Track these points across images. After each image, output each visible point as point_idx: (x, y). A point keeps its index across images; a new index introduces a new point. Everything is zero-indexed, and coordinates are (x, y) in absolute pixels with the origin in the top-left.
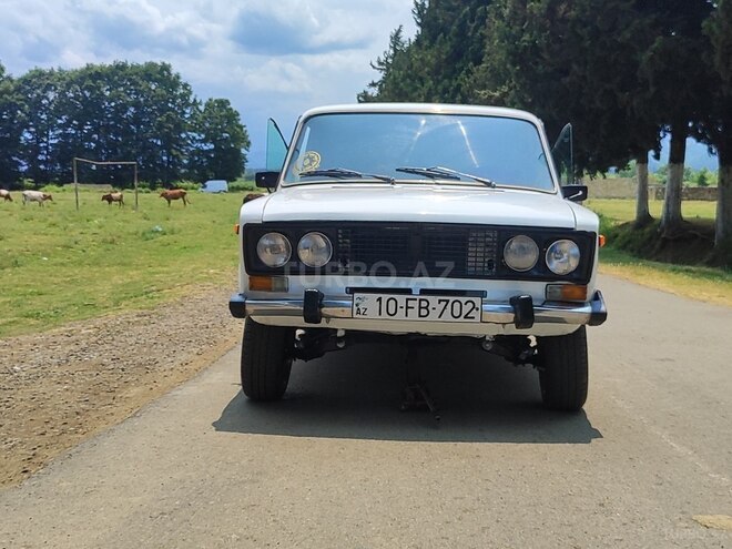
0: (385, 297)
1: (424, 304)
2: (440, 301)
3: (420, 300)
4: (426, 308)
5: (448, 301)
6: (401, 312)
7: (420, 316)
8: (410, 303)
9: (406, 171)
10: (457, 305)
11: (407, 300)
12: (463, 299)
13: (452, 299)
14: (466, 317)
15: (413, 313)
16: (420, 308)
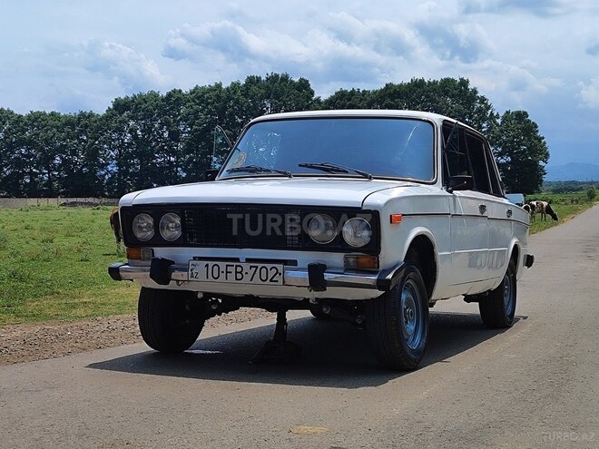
0: (211, 264)
1: (239, 269)
2: (251, 267)
3: (237, 266)
4: (241, 273)
5: (257, 267)
6: (223, 276)
7: (237, 279)
8: (229, 269)
9: (306, 166)
10: (264, 270)
11: (227, 266)
12: (269, 266)
13: (260, 265)
14: (271, 280)
15: (232, 277)
16: (236, 272)
